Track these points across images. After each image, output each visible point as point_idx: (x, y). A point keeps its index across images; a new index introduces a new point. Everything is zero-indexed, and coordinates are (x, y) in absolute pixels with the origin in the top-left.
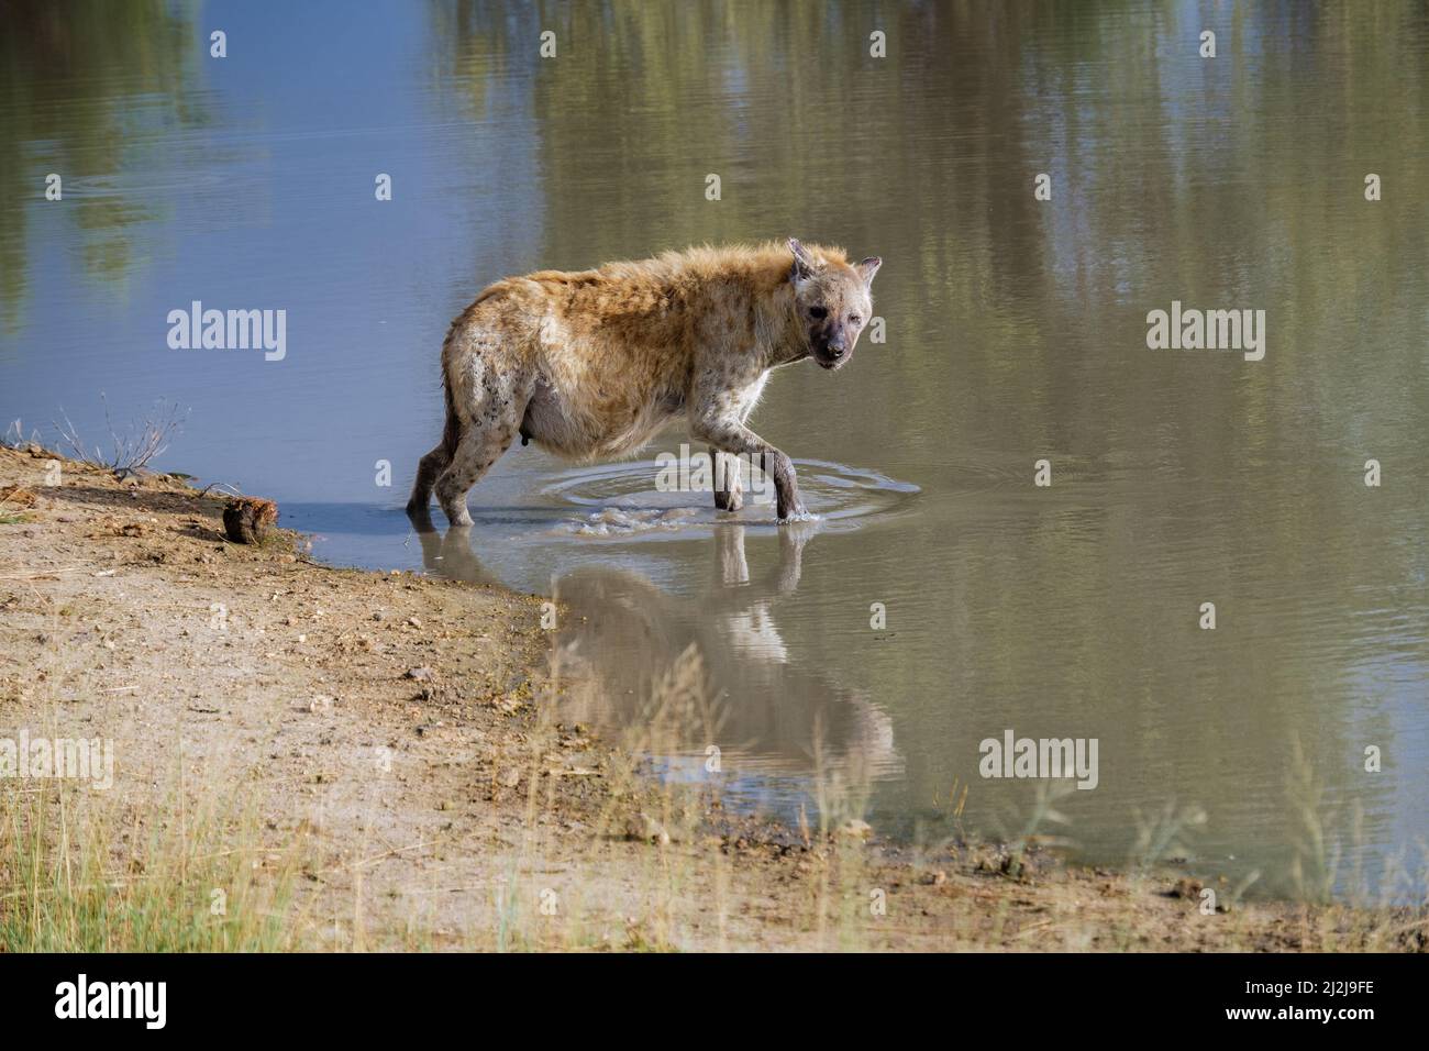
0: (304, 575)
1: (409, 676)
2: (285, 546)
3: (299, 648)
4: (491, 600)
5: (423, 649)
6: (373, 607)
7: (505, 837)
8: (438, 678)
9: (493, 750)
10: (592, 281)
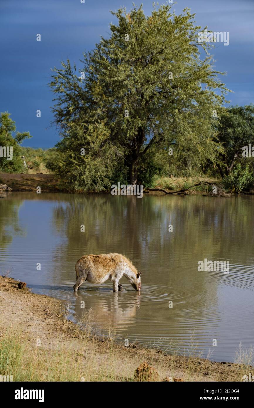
0: (30, 295)
1: (44, 311)
2: (27, 290)
3: (28, 305)
4: (57, 300)
5: (47, 307)
6: (40, 300)
7: (58, 336)
8: (49, 311)
9: (57, 323)
10: (98, 257)
